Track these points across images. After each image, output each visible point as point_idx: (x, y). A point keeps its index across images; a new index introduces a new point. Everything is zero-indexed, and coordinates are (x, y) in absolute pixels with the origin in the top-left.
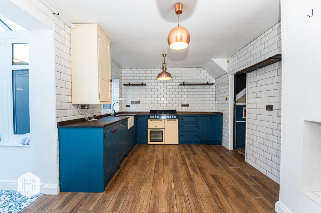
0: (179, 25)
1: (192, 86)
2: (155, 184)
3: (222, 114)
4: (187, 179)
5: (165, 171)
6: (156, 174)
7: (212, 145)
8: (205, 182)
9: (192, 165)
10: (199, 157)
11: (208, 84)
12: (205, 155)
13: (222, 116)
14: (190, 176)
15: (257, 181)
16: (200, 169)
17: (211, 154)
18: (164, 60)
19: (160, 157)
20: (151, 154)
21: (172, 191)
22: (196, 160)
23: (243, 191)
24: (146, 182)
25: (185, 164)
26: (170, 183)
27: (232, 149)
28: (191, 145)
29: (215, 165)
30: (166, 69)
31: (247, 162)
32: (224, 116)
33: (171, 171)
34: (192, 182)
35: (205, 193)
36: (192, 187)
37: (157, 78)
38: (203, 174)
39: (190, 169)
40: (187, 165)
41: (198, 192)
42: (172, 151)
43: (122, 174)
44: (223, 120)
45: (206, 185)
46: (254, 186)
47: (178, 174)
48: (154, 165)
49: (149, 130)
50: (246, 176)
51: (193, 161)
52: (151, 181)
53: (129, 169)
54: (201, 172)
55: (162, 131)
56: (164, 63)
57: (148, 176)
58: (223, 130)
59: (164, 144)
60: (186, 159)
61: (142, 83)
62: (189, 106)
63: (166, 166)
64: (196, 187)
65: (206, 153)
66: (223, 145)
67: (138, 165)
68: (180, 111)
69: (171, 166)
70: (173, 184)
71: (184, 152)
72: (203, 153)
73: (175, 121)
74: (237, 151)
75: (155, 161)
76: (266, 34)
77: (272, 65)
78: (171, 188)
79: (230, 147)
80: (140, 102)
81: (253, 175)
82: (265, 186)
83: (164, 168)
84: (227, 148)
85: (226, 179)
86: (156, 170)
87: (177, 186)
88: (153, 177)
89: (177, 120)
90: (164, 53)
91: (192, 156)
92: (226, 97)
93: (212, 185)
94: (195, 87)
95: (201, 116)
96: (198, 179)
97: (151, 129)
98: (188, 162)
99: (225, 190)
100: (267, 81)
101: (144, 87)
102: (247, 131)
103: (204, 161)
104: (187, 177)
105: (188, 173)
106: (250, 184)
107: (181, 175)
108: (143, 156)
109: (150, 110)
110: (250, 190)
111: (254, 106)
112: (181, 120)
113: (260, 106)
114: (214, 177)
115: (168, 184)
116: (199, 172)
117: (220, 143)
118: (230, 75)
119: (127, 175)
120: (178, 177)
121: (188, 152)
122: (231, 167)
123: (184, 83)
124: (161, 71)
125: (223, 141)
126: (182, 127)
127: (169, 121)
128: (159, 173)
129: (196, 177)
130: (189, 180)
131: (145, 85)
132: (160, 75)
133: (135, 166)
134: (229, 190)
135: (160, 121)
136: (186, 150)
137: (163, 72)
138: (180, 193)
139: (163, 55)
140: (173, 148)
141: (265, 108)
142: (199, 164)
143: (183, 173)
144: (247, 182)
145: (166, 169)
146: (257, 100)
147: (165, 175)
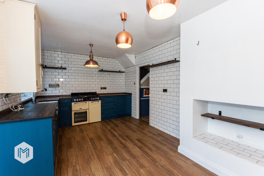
0: (124, 30)
1: (109, 72)
2: (101, 159)
3: (131, 94)
4: (123, 147)
5: (102, 146)
6: (96, 150)
7: (125, 117)
8: (135, 146)
9: (120, 135)
10: (121, 128)
11: (120, 72)
12: (124, 126)
13: (131, 96)
14: (124, 144)
15: (162, 136)
16: (127, 137)
17: (128, 124)
18: (91, 50)
19: (92, 135)
20: (81, 134)
21: (117, 159)
22: (121, 131)
23: (158, 144)
24: (91, 160)
25: (115, 136)
26: (112, 154)
27: (139, 118)
28: (110, 120)
29: (135, 132)
30: (93, 57)
31: (151, 125)
32: (132, 96)
33: (108, 145)
34: (127, 148)
35: (139, 153)
36: (129, 152)
37: (85, 65)
38: (131, 140)
39: (121, 139)
40: (117, 137)
41: (135, 154)
42: (98, 128)
43: (62, 160)
44: (132, 98)
45: (137, 147)
46: (162, 140)
47: (114, 146)
48: (90, 143)
49: (73, 113)
50: (154, 135)
51: (119, 132)
52: (96, 157)
53: (67, 153)
54: (129, 139)
55: (87, 112)
56: (91, 52)
57: (90, 155)
58: (132, 105)
59: (88, 123)
60: (114, 132)
61: (61, 67)
62: (107, 88)
63: (101, 141)
64: (132, 151)
65: (125, 124)
66: (132, 116)
67: (74, 147)
68: (99, 93)
69: (105, 140)
70: (115, 155)
71: (109, 127)
72: (123, 125)
73: (99, 102)
74: (142, 119)
75: (89, 140)
76: (163, 45)
77: (166, 65)
78: (115, 157)
79: (137, 117)
80: (60, 85)
81: (158, 133)
82: (167, 139)
83: (100, 144)
84: (136, 118)
85: (146, 140)
86: (94, 147)
87: (119, 154)
88: (95, 153)
89: (100, 101)
90: (91, 43)
91: (116, 129)
92: (135, 82)
93: (141, 146)
94: (111, 73)
95: (117, 96)
96: (130, 145)
97: (75, 111)
98: (116, 134)
99: (149, 147)
100: (163, 75)
101: (64, 71)
102: (151, 105)
103: (127, 131)
104: (122, 146)
105: (121, 143)
106: (159, 139)
107: (117, 145)
108: (74, 138)
109: (71, 93)
110: (161, 143)
111: (155, 89)
112: (103, 101)
113: (159, 89)
114: (139, 140)
115: (111, 156)
116: (127, 139)
117: (130, 115)
118: (137, 67)
119: (68, 159)
120: (115, 148)
121: (111, 125)
122: (144, 131)
123: (102, 69)
124: (89, 59)
125: (132, 114)
126: (104, 106)
127: (93, 103)
128: (99, 148)
129: (128, 144)
130: (124, 147)
131: (65, 69)
132: (88, 63)
133: (72, 149)
134: (150, 146)
135: (85, 103)
136: (109, 125)
137: (90, 59)
138: (124, 159)
139: (90, 45)
140: (98, 125)
141: (163, 91)
142: (124, 134)
143: (117, 144)
144: (157, 138)
145: (102, 144)
146: (157, 86)
147: (105, 149)
